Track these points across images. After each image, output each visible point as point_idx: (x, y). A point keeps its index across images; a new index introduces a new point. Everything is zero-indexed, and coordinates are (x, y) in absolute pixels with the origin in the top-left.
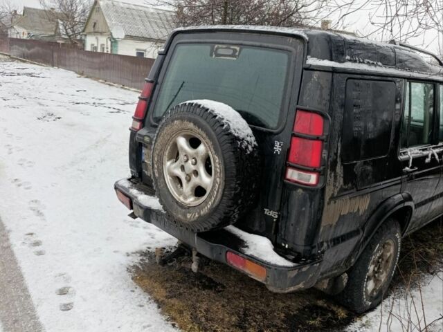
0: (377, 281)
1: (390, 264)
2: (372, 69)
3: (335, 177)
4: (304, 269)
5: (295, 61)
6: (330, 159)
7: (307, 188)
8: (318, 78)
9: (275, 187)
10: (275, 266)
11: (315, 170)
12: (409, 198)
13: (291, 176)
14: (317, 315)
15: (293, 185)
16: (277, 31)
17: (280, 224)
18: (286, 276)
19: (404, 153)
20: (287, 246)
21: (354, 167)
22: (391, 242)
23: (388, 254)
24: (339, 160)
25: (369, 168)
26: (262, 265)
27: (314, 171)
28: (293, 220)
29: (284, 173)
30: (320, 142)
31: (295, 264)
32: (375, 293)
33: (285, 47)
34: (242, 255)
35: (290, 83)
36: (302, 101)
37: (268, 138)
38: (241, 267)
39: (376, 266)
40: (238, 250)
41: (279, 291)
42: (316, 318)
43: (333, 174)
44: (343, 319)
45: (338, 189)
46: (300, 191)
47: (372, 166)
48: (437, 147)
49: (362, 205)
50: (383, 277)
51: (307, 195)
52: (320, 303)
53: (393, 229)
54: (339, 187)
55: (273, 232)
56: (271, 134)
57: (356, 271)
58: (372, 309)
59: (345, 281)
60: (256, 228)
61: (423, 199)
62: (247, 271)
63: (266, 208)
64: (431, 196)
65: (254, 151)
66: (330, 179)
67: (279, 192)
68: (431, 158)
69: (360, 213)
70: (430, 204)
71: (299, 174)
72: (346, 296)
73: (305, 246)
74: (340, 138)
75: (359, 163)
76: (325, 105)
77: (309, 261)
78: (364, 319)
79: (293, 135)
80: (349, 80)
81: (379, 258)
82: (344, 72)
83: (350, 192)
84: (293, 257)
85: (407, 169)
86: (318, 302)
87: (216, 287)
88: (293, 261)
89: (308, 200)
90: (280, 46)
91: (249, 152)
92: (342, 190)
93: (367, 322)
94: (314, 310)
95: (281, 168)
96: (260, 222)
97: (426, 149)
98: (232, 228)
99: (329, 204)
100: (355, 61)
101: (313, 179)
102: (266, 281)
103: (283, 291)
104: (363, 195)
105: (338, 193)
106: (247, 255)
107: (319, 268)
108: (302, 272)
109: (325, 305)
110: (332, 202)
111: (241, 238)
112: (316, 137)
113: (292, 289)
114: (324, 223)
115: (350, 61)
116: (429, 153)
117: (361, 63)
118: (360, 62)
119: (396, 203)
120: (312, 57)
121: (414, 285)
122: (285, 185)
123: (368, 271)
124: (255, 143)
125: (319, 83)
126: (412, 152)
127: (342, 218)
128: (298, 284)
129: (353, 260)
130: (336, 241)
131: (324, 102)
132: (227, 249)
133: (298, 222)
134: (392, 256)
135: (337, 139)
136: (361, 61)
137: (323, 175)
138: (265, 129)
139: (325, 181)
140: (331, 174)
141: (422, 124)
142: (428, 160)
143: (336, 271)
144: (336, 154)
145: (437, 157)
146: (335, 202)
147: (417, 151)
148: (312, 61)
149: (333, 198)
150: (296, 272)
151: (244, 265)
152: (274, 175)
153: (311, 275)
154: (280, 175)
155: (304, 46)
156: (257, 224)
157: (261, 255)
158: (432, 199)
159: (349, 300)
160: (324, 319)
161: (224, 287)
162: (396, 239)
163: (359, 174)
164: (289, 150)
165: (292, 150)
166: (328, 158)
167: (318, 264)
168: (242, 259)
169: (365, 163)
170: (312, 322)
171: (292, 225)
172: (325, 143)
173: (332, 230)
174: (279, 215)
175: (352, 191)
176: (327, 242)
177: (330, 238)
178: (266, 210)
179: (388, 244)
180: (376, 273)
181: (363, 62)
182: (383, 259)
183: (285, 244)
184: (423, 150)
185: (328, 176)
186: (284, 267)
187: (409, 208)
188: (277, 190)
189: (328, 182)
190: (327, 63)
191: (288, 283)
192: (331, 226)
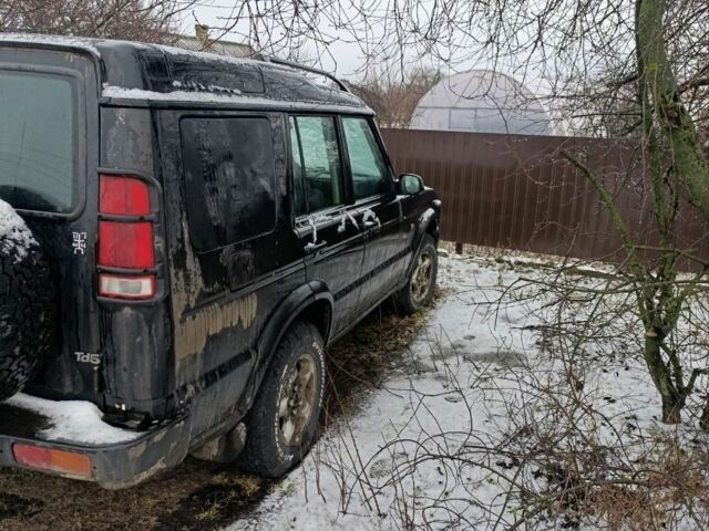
0: (297, 420)
1: (314, 389)
2: (225, 99)
3: (187, 277)
4: (158, 438)
5: (84, 93)
6: (170, 251)
7: (138, 304)
8: (126, 119)
9: (87, 311)
10: (104, 446)
11: (145, 271)
12: (324, 288)
13: (108, 288)
14: (212, 501)
15: (115, 304)
16: (44, 42)
17: (105, 372)
18: (127, 457)
19: (303, 223)
20: (124, 408)
21: (218, 257)
22: (307, 357)
23: (308, 376)
24: (188, 249)
25: (247, 253)
26: (79, 452)
27: (145, 274)
28: (124, 361)
29: (96, 285)
30: (148, 225)
31: (140, 434)
32: (297, 439)
33: (64, 69)
34: (41, 443)
35: (82, 131)
36: (106, 160)
37: (59, 229)
38: (43, 466)
39: (291, 399)
40: (34, 438)
41: (123, 485)
42: (210, 506)
43: (181, 274)
44: (254, 494)
45: (196, 296)
46: (127, 310)
47: (252, 249)
48: (354, 208)
49: (245, 311)
50: (307, 412)
51: (141, 315)
52: (218, 479)
53: (306, 337)
54: (197, 292)
55: (96, 389)
56: (63, 221)
57: (256, 415)
58: (296, 464)
59: (243, 434)
60: (68, 389)
61: (346, 285)
62: (56, 469)
63: (79, 351)
64: (357, 278)
65: (30, 256)
66: (177, 280)
67: (94, 318)
68: (346, 226)
69: (245, 326)
70: (357, 290)
71: (121, 284)
72: (250, 458)
73: (154, 399)
74: (185, 214)
75: (227, 249)
76: (146, 162)
77: (165, 422)
78: (286, 484)
79: (100, 218)
80: (185, 120)
81: (294, 384)
82: (173, 106)
83: (220, 295)
84: (138, 422)
85: (310, 245)
86: (215, 478)
87: (24, 509)
88: (139, 429)
89: (144, 323)
90: (53, 68)
91: (19, 260)
92: (203, 295)
93: (290, 486)
94: (206, 494)
95: (90, 277)
96: (73, 376)
97: (337, 213)
98: (21, 399)
99: (182, 321)
100: (192, 89)
101: (145, 287)
102: (93, 475)
103: (130, 484)
104: (243, 298)
105: (197, 301)
106: (50, 441)
107: (186, 428)
108: (155, 444)
109: (226, 480)
110: (189, 318)
111: (41, 413)
112: (138, 218)
113: (145, 475)
114: (179, 356)
115: (182, 88)
116: (342, 218)
117: (203, 91)
118: (200, 90)
119: (302, 299)
120: (111, 85)
121: (355, 411)
122: (101, 306)
123: (277, 409)
124: (33, 241)
125: (128, 128)
126: (317, 220)
127: (211, 339)
128: (154, 463)
129: (249, 400)
130: (210, 378)
131: (143, 158)
132: (12, 439)
133: (133, 361)
134: (315, 377)
135: (179, 216)
136: (203, 88)
137: (163, 277)
138: (50, 214)
139: (168, 286)
140: (176, 274)
141: (329, 176)
142: (341, 229)
143: (224, 424)
144: (181, 240)
145: (354, 222)
146: (194, 318)
147: (323, 218)
148: (112, 92)
149: (188, 311)
150: (143, 447)
151: (48, 459)
152: (81, 291)
153: (173, 445)
154: (91, 290)
155: (95, 66)
156: (68, 381)
157: (78, 434)
158: (359, 283)
159: (257, 462)
160: (223, 504)
161: (41, 503)
162: (315, 351)
163: (231, 265)
164: (97, 245)
165: (102, 244)
166: (167, 250)
167: (182, 423)
168: (42, 450)
169: (238, 248)
170: (203, 516)
171: (125, 370)
172: (156, 226)
173: (199, 362)
174: (101, 359)
175: (223, 294)
176: (194, 383)
177: (197, 378)
178: (79, 354)
179: (305, 361)
180: (294, 408)
181: (207, 90)
182: (300, 386)
183: (120, 404)
184: (333, 214)
185: (173, 278)
186: (120, 444)
187: (325, 302)
188: (91, 315)
189: (173, 287)
190: (138, 94)
191: (133, 468)
192: (195, 356)
